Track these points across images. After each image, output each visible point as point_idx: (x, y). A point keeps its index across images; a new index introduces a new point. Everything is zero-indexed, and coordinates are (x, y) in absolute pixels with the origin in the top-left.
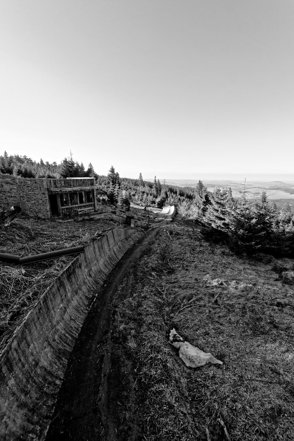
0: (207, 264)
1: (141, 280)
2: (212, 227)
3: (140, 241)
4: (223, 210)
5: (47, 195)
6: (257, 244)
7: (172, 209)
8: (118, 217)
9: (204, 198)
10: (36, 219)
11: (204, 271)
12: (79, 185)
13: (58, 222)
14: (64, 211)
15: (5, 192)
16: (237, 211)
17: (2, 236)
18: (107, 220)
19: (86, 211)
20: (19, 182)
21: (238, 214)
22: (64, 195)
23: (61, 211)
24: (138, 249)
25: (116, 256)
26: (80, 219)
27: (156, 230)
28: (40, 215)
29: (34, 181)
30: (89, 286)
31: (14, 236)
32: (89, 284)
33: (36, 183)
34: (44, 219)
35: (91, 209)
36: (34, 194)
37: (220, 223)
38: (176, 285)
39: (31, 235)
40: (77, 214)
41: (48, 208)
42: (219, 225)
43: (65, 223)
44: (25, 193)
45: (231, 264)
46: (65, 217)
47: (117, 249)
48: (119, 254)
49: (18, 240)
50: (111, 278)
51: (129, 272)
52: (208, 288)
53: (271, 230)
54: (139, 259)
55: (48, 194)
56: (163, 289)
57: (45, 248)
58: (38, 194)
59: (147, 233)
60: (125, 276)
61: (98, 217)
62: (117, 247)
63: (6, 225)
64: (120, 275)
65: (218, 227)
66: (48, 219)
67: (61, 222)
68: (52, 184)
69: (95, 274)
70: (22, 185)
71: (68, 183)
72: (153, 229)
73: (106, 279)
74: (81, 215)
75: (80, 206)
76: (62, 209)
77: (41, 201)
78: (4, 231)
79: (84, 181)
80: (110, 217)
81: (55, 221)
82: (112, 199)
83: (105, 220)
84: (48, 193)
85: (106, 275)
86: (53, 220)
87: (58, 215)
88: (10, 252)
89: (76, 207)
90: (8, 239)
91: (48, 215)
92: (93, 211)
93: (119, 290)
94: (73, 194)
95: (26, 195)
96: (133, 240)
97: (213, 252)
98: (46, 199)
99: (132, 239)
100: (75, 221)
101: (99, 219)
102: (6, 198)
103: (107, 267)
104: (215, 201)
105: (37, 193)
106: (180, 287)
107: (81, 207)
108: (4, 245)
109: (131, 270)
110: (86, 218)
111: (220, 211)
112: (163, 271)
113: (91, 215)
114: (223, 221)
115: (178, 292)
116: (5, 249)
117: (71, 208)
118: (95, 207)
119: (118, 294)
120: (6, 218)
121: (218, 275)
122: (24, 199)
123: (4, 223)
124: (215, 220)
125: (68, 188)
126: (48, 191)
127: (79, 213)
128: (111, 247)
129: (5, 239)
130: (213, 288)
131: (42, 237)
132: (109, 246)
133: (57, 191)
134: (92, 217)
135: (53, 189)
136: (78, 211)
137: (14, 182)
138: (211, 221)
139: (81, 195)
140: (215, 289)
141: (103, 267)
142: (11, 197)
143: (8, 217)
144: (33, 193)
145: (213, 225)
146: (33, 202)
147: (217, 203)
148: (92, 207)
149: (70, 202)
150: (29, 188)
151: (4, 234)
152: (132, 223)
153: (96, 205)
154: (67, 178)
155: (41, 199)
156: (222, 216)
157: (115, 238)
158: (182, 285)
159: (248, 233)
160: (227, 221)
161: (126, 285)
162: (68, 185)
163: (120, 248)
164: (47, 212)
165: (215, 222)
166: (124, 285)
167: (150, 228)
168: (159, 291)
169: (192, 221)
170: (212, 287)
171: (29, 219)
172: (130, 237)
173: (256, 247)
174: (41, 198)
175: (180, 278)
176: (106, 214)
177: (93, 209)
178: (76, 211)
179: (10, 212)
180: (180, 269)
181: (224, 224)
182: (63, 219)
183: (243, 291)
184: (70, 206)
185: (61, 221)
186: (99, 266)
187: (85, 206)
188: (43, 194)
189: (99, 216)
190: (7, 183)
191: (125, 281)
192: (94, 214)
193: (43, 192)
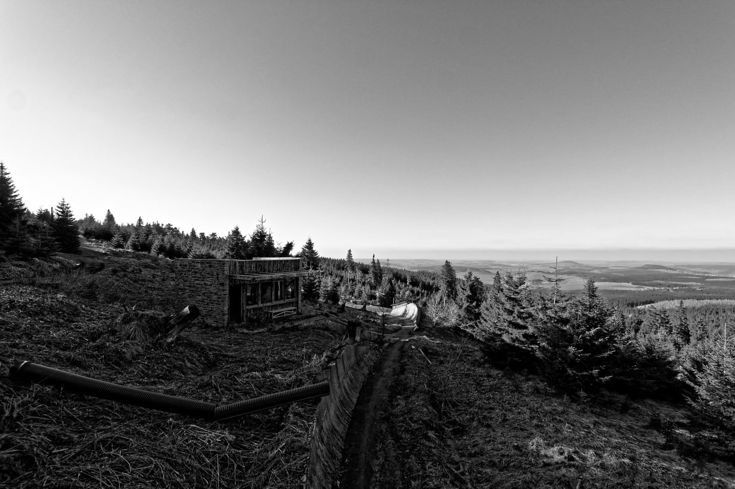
0: (519, 413)
1: (411, 450)
2: (503, 341)
3: (377, 368)
4: (522, 310)
5: (227, 287)
6: (602, 374)
8: (335, 324)
10: (202, 328)
11: (522, 430)
12: (278, 271)
13: (243, 333)
14: (250, 313)
15: (144, 280)
16: (549, 312)
17: (165, 361)
18: (319, 328)
19: (283, 314)
20: (180, 265)
21: (551, 318)
22: (248, 286)
23: (245, 314)
24: (380, 383)
25: (349, 398)
26: (277, 327)
27: (397, 346)
28: (209, 321)
29: (208, 263)
30: (324, 465)
31: (184, 361)
32: (323, 460)
33: (210, 266)
34: (217, 328)
35: (291, 310)
36: (205, 284)
37: (517, 333)
38: (484, 459)
39: (207, 358)
40: (269, 320)
41: (226, 308)
42: (517, 338)
43: (253, 334)
44: (187, 284)
46: (253, 323)
47: (348, 383)
48: (353, 394)
49: (190, 368)
50: (353, 444)
51: (382, 431)
52: (550, 468)
54: (389, 404)
55: (229, 285)
56: (461, 470)
57: (245, 384)
58: (211, 285)
59: (383, 351)
60: (376, 440)
61: (305, 324)
62: (348, 379)
63: (169, 340)
64: (366, 438)
65: (514, 341)
66: (223, 327)
67: (247, 334)
68: (238, 268)
69: (327, 437)
70: (185, 270)
71: (261, 266)
72: (391, 345)
73: (344, 446)
74: (277, 321)
75: (274, 305)
76: (248, 310)
77: (215, 297)
78: (168, 351)
79: (285, 264)
80: (323, 324)
81: (237, 332)
82: (311, 293)
83: (315, 328)
84: (230, 283)
85: (341, 437)
86: (231, 330)
87: (239, 320)
88: (184, 394)
89: (269, 307)
90: (174, 366)
91: (224, 320)
92: (295, 313)
93: (377, 473)
94: (267, 284)
95: (190, 287)
96: (367, 366)
97: (517, 389)
98: (225, 293)
99: (365, 363)
100: (269, 330)
101: (306, 328)
102: (146, 292)
103: (340, 421)
104: (506, 296)
105: (209, 283)
106: (493, 465)
107: (275, 307)
108: (169, 380)
109: (384, 427)
110: (287, 325)
111: (516, 312)
112: (444, 430)
113: (294, 320)
114: (525, 330)
115: (493, 477)
116: (173, 386)
117: (260, 309)
118: (297, 306)
119: (377, 481)
120: (173, 327)
121: (550, 437)
122: (183, 294)
123: (166, 337)
124: (507, 328)
125: (265, 275)
126: (229, 279)
127: (274, 317)
128: (340, 379)
129: (170, 367)
130: (560, 468)
131: (227, 362)
132: (338, 377)
133: (242, 280)
134: (296, 324)
135: (238, 277)
136: (271, 313)
137: (157, 265)
138: (500, 330)
139: (277, 284)
140: (564, 471)
141: (336, 422)
142: (155, 288)
143: (176, 326)
144: (202, 282)
145: (505, 338)
146: (199, 298)
147: (510, 299)
148: (293, 306)
149: (260, 298)
150: (198, 275)
151: (167, 357)
152: (357, 333)
153: (300, 302)
154: (254, 259)
155: (216, 294)
156: (519, 321)
157: (345, 362)
158: (496, 460)
159: (582, 352)
160: (531, 330)
161: (386, 460)
162: (261, 271)
163: (351, 381)
164: (223, 315)
165: (508, 332)
166: (381, 460)
167: (386, 342)
168: (456, 474)
170: (558, 466)
171: (191, 328)
172: (361, 360)
173: (601, 380)
174: (215, 291)
175: (483, 444)
176: (317, 318)
177: (294, 310)
178: (267, 313)
179: (181, 316)
180: (475, 424)
181: (525, 336)
182: (248, 328)
183: (620, 475)
184: (261, 305)
185: (245, 331)
186: (330, 419)
187: (282, 306)
188: (222, 284)
189: (306, 322)
190: (146, 266)
191: (380, 451)
192: (298, 319)
193: (222, 281)
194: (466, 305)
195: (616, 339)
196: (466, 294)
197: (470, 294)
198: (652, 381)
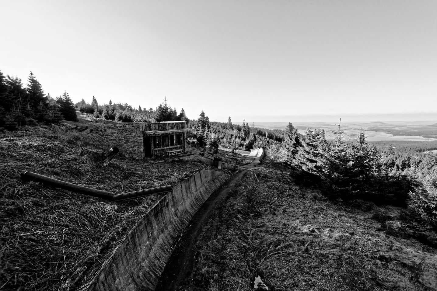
0: (297, 209)
1: (226, 223)
2: (303, 170)
3: (227, 183)
4: (315, 152)
5: (142, 138)
6: (354, 189)
7: (261, 151)
8: (206, 159)
9: (294, 140)
10: (131, 160)
11: (293, 216)
12: (171, 129)
13: (150, 163)
14: (156, 152)
15: (107, 135)
16: (331, 153)
17: (101, 174)
18: (195, 161)
19: (176, 153)
20: (119, 126)
21: (332, 156)
22: (157, 138)
23: (153, 153)
24: (225, 191)
25: (202, 197)
26: (170, 160)
27: (243, 172)
28: (135, 156)
29: (131, 125)
30: (174, 226)
31: (111, 175)
32: (174, 223)
33: (133, 127)
34: (138, 160)
35: (181, 151)
36: (131, 137)
37: (311, 165)
38: (263, 229)
39: (125, 174)
40: (167, 156)
41: (142, 149)
42: (311, 168)
43: (156, 163)
44: (123, 136)
45: (324, 210)
46: (157, 158)
47: (204, 190)
48: (205, 195)
49: (114, 178)
50: (197, 218)
51: (215, 214)
52: (298, 235)
53: (371, 174)
54: (225, 201)
55: (143, 137)
56: (249, 233)
57: (137, 186)
58: (134, 137)
59: (234, 175)
60: (210, 217)
61: (187, 159)
62: (204, 188)
63: (105, 164)
64: (205, 216)
65: (309, 170)
66: (141, 160)
67: (153, 163)
68: (147, 127)
69: (181, 214)
70: (122, 129)
71: (161, 126)
72: (240, 172)
73: (192, 219)
74: (171, 157)
75: (170, 148)
76: (155, 151)
77: (136, 144)
78: (103, 170)
79: (175, 125)
80: (198, 159)
81: (148, 162)
82: (201, 142)
83: (193, 161)
84: (143, 136)
85: (191, 215)
86: (145, 161)
87: (151, 156)
88: (106, 190)
89: (167, 149)
90: (105, 177)
91: (141, 156)
92: (183, 153)
93: (204, 232)
94: (165, 136)
95: (124, 138)
96: (220, 182)
97: (304, 197)
98: (141, 141)
99: (219, 180)
100: (165, 162)
101: (188, 161)
102: (107, 141)
103: (193, 207)
104: (306, 143)
105: (133, 136)
106: (267, 232)
107: (171, 149)
108: (101, 183)
109: (217, 212)
110: (176, 159)
111: (311, 153)
112: (249, 214)
113: (181, 156)
114: (315, 164)
115: (264, 237)
116: (102, 186)
117: (163, 150)
118: (184, 149)
119: (202, 235)
120: (106, 158)
121: (309, 221)
122: (122, 142)
123: (103, 163)
124: (306, 162)
125: (161, 131)
126: (143, 134)
127: (170, 155)
128: (198, 188)
129: (103, 177)
130: (303, 235)
131: (135, 176)
132: (196, 186)
133: (151, 134)
134: (181, 158)
135: (148, 132)
136: (168, 153)
137: (115, 127)
138: (302, 163)
139: (172, 137)
140: (305, 237)
141: (189, 208)
142: (112, 140)
143: (107, 157)
144: (130, 136)
145: (304, 168)
146: (129, 144)
147: (309, 145)
148: (182, 149)
149: (162, 144)
150: (128, 132)
151: (102, 172)
152: (219, 165)
153: (186, 147)
154: (161, 122)
155: (137, 142)
156: (313, 158)
157: (202, 179)
158: (269, 229)
159: (343, 176)
160: (320, 163)
161: (211, 227)
162: (161, 129)
163: (206, 189)
164: (141, 153)
165: (306, 164)
166: (209, 226)
167: (238, 170)
168: (244, 235)
169: (281, 163)
170: (303, 234)
171: (125, 160)
172: (216, 178)
173: (353, 192)
174: (136, 140)
175: (267, 222)
176: (194, 156)
177: (182, 151)
178: (167, 152)
179: (109, 153)
180: (267, 212)
181: (316, 167)
182: (154, 160)
183: (338, 240)
184: (162, 148)
185: (152, 162)
186: (185, 206)
187: (175, 149)
188: (139, 136)
189: (188, 158)
190: (109, 128)
191: (209, 222)
192: (183, 156)
193: (139, 135)
194: (292, 149)
195: (373, 169)
196: (293, 143)
197: (295, 143)
198: (392, 195)
